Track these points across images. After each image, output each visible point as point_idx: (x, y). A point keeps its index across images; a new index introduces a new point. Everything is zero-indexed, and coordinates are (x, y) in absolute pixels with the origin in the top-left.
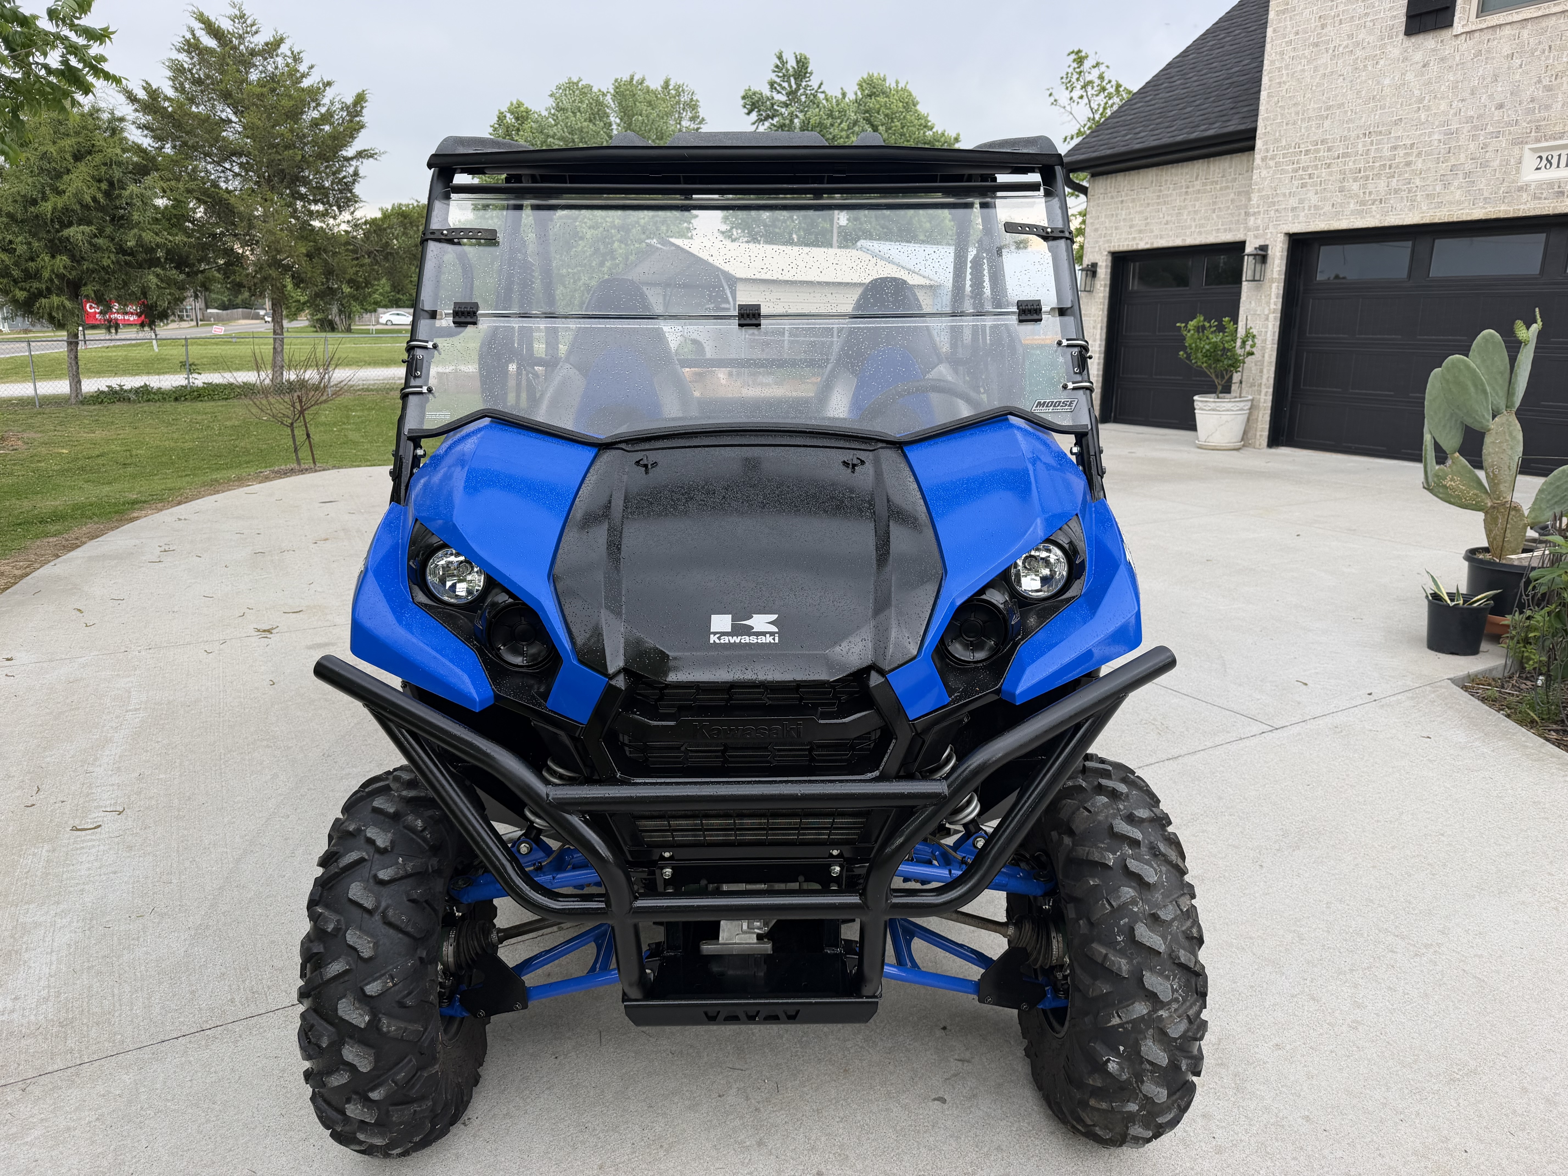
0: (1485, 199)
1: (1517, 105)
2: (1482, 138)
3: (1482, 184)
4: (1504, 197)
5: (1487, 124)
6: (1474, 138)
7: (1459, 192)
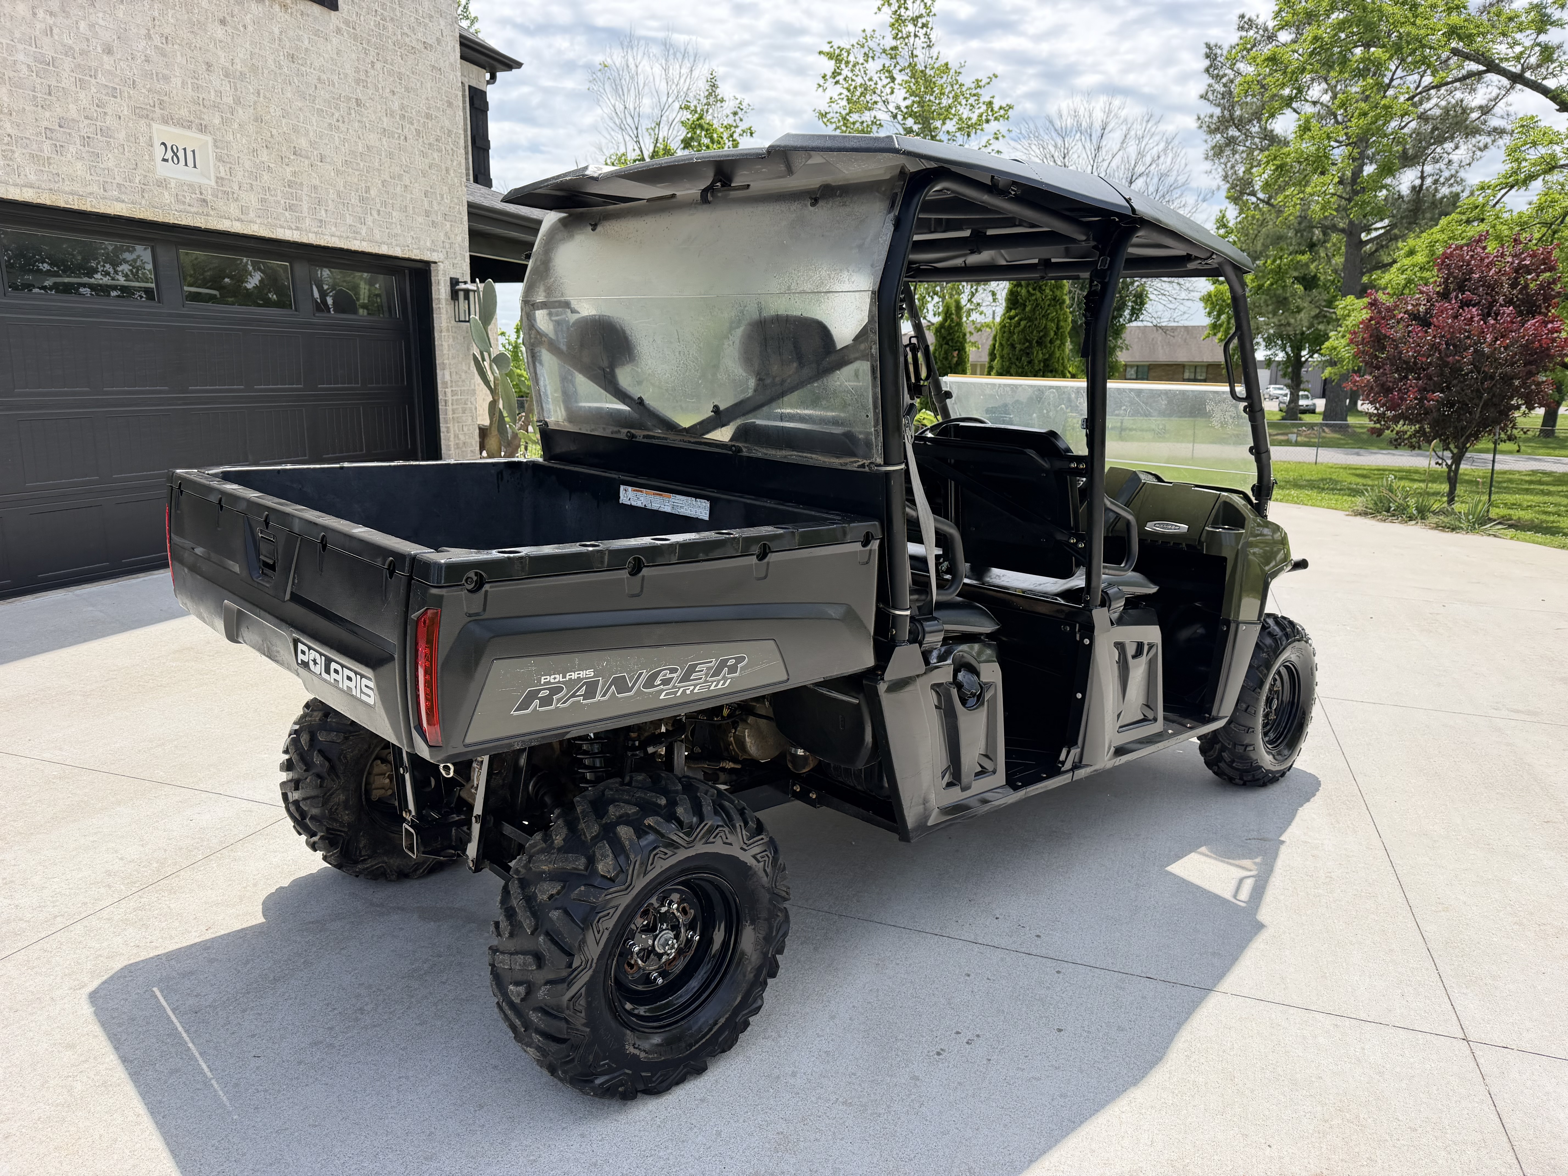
0: (119, 185)
1: (130, 58)
2: (94, 90)
3: (109, 161)
4: (143, 191)
5: (96, 71)
6: (82, 84)
7: (79, 165)
